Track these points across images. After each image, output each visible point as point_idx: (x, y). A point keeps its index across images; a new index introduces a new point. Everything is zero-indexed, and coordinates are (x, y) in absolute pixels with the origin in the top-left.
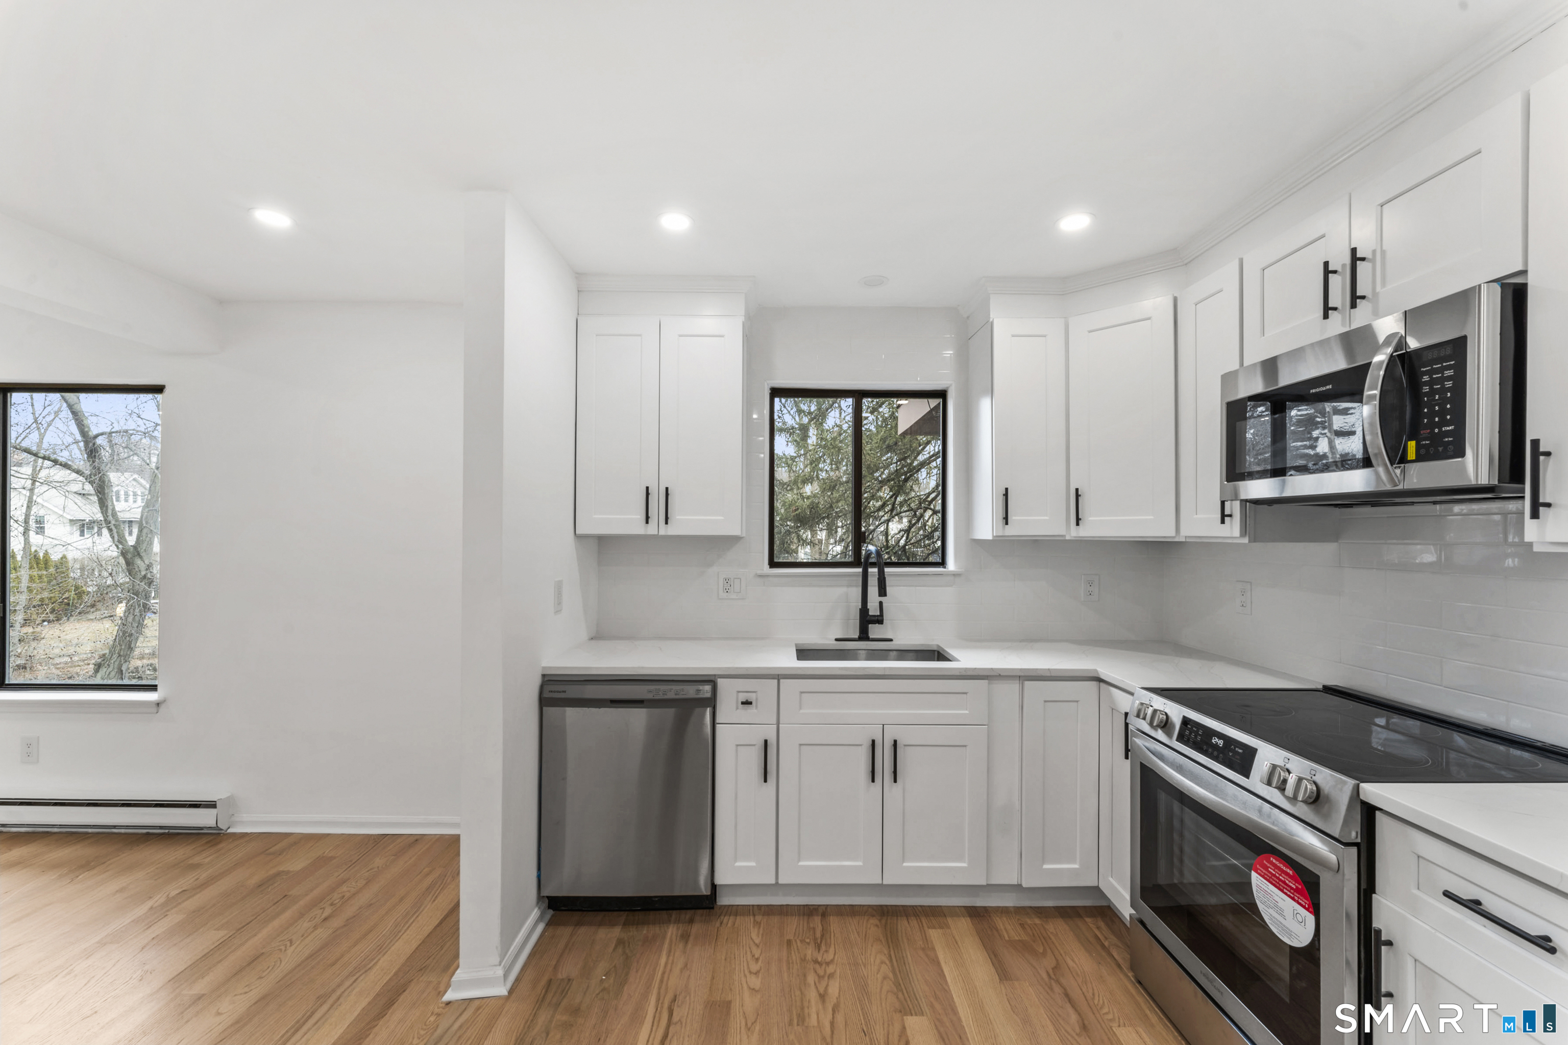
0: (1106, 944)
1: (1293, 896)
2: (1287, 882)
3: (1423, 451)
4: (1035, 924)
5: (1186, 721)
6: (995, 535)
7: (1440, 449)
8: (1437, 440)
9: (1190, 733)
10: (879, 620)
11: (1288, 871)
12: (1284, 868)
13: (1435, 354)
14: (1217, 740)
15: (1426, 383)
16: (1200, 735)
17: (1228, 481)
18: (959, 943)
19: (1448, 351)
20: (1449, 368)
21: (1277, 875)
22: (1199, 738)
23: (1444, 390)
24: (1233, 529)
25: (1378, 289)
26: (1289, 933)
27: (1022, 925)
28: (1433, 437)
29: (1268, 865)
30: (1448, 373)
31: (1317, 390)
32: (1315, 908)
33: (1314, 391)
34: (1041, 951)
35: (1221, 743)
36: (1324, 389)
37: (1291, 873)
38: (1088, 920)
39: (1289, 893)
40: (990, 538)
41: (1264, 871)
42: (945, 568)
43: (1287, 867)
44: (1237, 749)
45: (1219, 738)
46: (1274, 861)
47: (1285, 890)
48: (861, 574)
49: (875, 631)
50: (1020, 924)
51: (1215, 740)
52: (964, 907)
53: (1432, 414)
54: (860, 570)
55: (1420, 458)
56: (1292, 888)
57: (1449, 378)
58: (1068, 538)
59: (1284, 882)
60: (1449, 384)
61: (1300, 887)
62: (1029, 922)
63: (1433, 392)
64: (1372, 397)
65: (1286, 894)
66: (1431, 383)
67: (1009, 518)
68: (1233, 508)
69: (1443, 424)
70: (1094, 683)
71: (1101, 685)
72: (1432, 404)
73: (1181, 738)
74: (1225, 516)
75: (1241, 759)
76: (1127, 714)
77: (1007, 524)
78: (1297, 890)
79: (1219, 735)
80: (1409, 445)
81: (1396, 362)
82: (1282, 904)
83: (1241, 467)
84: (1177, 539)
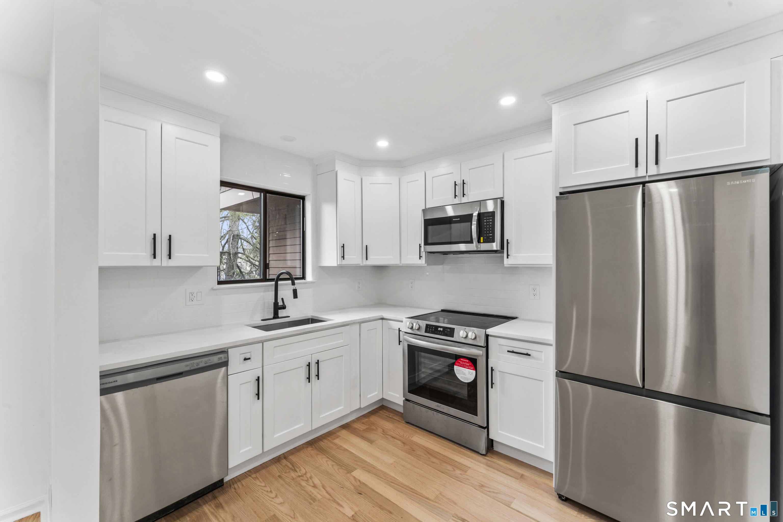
0: (391, 416)
1: (468, 368)
2: (466, 364)
3: (485, 240)
4: (367, 421)
5: (427, 325)
6: (338, 264)
7: (489, 240)
8: (488, 237)
9: (430, 329)
10: (284, 307)
11: (467, 361)
12: (466, 361)
13: (487, 215)
14: (440, 329)
15: (485, 222)
16: (433, 329)
17: (426, 245)
19: (490, 214)
20: (491, 219)
21: (463, 363)
22: (433, 330)
23: (489, 225)
25: (469, 193)
26: (467, 379)
27: (363, 423)
28: (487, 237)
29: (460, 362)
30: (491, 220)
31: (455, 220)
32: (476, 369)
33: (454, 220)
34: (375, 428)
35: (442, 329)
36: (457, 219)
37: (468, 361)
38: (380, 412)
39: (467, 367)
40: (336, 265)
41: (459, 364)
42: (305, 280)
43: (466, 360)
44: (448, 330)
45: (441, 328)
46: (462, 360)
47: (466, 367)
48: (274, 285)
49: (281, 313)
50: (362, 423)
51: (439, 329)
52: (339, 427)
53: (487, 231)
54: (274, 283)
55: (484, 242)
56: (468, 365)
57: (491, 222)
58: (361, 265)
59: (466, 365)
60: (491, 223)
61: (471, 364)
62: (364, 421)
63: (487, 225)
64: (474, 224)
65: (466, 368)
66: (487, 222)
67: (345, 257)
68: (423, 254)
69: (489, 234)
70: (381, 321)
71: (384, 320)
72: (486, 228)
73: (426, 331)
74: (420, 257)
75: (450, 332)
76: (399, 329)
77: (344, 259)
78: (470, 366)
79: (441, 327)
80: (482, 238)
81: (479, 215)
82: (464, 372)
83: (430, 241)
84: (401, 265)
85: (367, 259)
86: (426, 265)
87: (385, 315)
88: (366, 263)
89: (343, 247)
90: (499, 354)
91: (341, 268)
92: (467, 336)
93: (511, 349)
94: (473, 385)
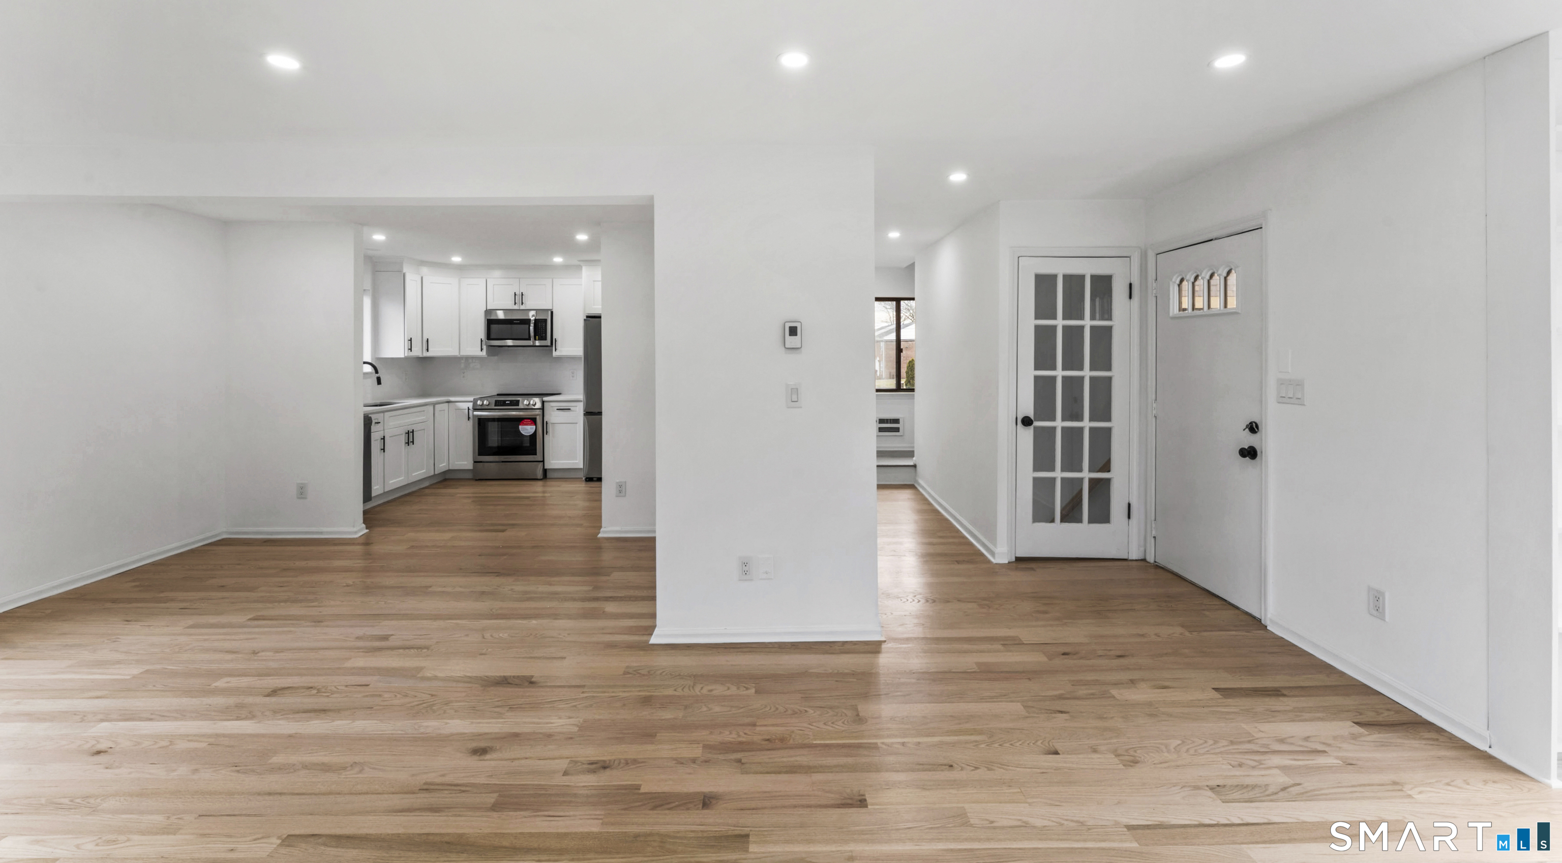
2: (529, 423)
3: (539, 338)
5: (496, 402)
6: (406, 355)
7: (542, 339)
8: (542, 337)
9: (498, 404)
11: (529, 421)
13: (541, 321)
15: (539, 326)
17: (487, 339)
19: (543, 321)
20: (543, 324)
21: (526, 423)
22: (501, 404)
23: (543, 328)
24: (484, 353)
25: (526, 302)
26: (529, 433)
29: (524, 422)
32: (535, 425)
33: (515, 322)
35: (509, 402)
36: (518, 322)
39: (529, 425)
40: (402, 356)
41: (523, 424)
44: (513, 402)
46: (525, 420)
51: (507, 402)
53: (541, 332)
55: (539, 340)
57: (544, 326)
58: (422, 356)
63: (541, 328)
64: (532, 326)
66: (541, 326)
67: (412, 349)
68: (484, 347)
69: (543, 334)
70: (447, 404)
71: (450, 404)
72: (541, 330)
73: (495, 406)
74: (482, 349)
75: (517, 403)
76: (468, 408)
77: (411, 351)
78: (532, 423)
79: (508, 401)
80: (537, 337)
81: (535, 320)
82: (527, 428)
83: (492, 337)
84: (459, 356)
85: (428, 351)
86: (486, 356)
87: (452, 399)
88: (426, 354)
89: (410, 339)
90: (551, 412)
91: (406, 358)
92: (529, 403)
93: (558, 408)
94: (533, 437)
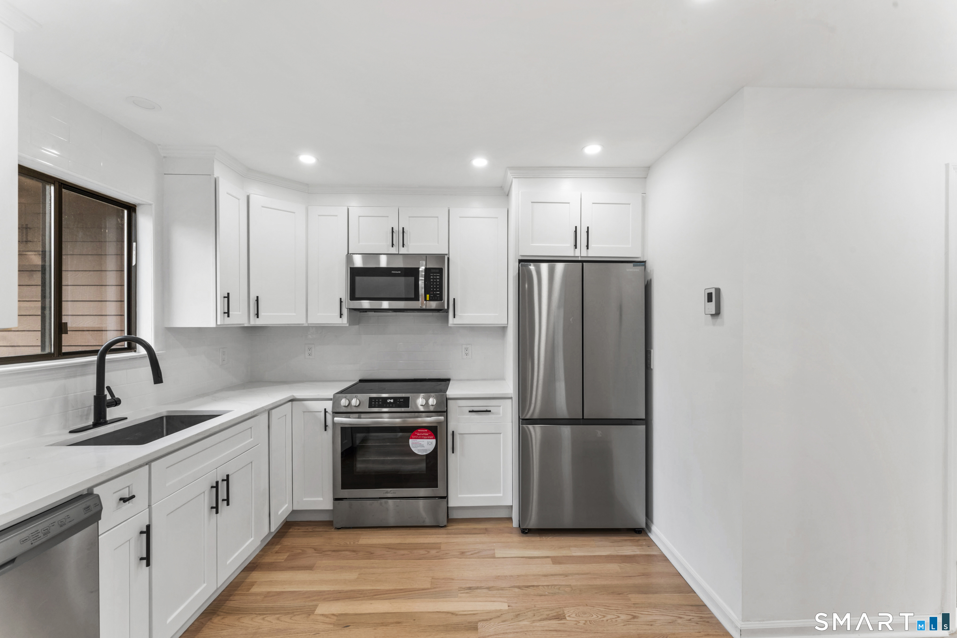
0: (311, 530)
1: (427, 438)
2: (425, 434)
3: (431, 298)
4: (280, 548)
5: (371, 399)
6: (219, 323)
7: (436, 298)
8: (435, 295)
9: (375, 403)
10: (116, 402)
11: (425, 431)
12: (424, 431)
13: (434, 271)
14: (390, 400)
15: (432, 279)
16: (381, 402)
17: (350, 300)
18: (272, 580)
19: (438, 271)
20: (438, 276)
21: (421, 435)
22: (380, 403)
23: (436, 282)
24: (344, 321)
25: (408, 244)
26: (426, 450)
27: (276, 552)
28: (434, 294)
29: (417, 433)
30: (438, 277)
31: (395, 272)
32: (436, 437)
33: (393, 272)
34: (301, 551)
35: (392, 401)
36: (397, 272)
37: (426, 431)
38: (291, 530)
39: (425, 438)
40: (213, 325)
41: (415, 436)
42: (135, 351)
43: (424, 430)
44: (400, 400)
45: (391, 399)
46: (420, 431)
47: (424, 438)
50: (275, 553)
51: (389, 401)
53: (433, 288)
54: (95, 358)
55: (430, 300)
56: (427, 435)
57: (438, 279)
58: (246, 325)
59: (424, 435)
60: (438, 280)
61: (430, 433)
62: (277, 549)
63: (433, 282)
64: (422, 280)
65: (425, 439)
66: (433, 279)
67: (230, 313)
68: (345, 311)
69: (437, 291)
70: (290, 403)
71: (294, 402)
72: (433, 285)
73: (370, 406)
74: (341, 315)
75: (404, 402)
76: (325, 409)
77: (228, 316)
78: (429, 435)
80: (428, 296)
81: (427, 270)
82: (422, 443)
83: (357, 296)
84: (307, 325)
85: (258, 317)
86: (347, 325)
87: (298, 394)
88: (255, 322)
89: (228, 297)
90: (459, 416)
91: (219, 329)
92: (426, 404)
93: (471, 409)
94: (432, 457)
